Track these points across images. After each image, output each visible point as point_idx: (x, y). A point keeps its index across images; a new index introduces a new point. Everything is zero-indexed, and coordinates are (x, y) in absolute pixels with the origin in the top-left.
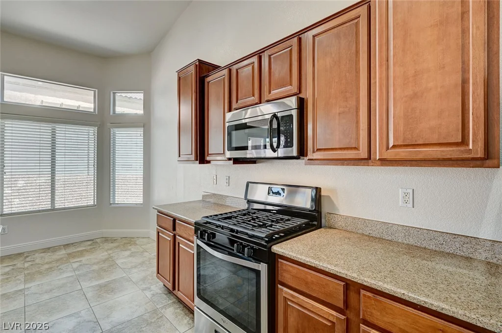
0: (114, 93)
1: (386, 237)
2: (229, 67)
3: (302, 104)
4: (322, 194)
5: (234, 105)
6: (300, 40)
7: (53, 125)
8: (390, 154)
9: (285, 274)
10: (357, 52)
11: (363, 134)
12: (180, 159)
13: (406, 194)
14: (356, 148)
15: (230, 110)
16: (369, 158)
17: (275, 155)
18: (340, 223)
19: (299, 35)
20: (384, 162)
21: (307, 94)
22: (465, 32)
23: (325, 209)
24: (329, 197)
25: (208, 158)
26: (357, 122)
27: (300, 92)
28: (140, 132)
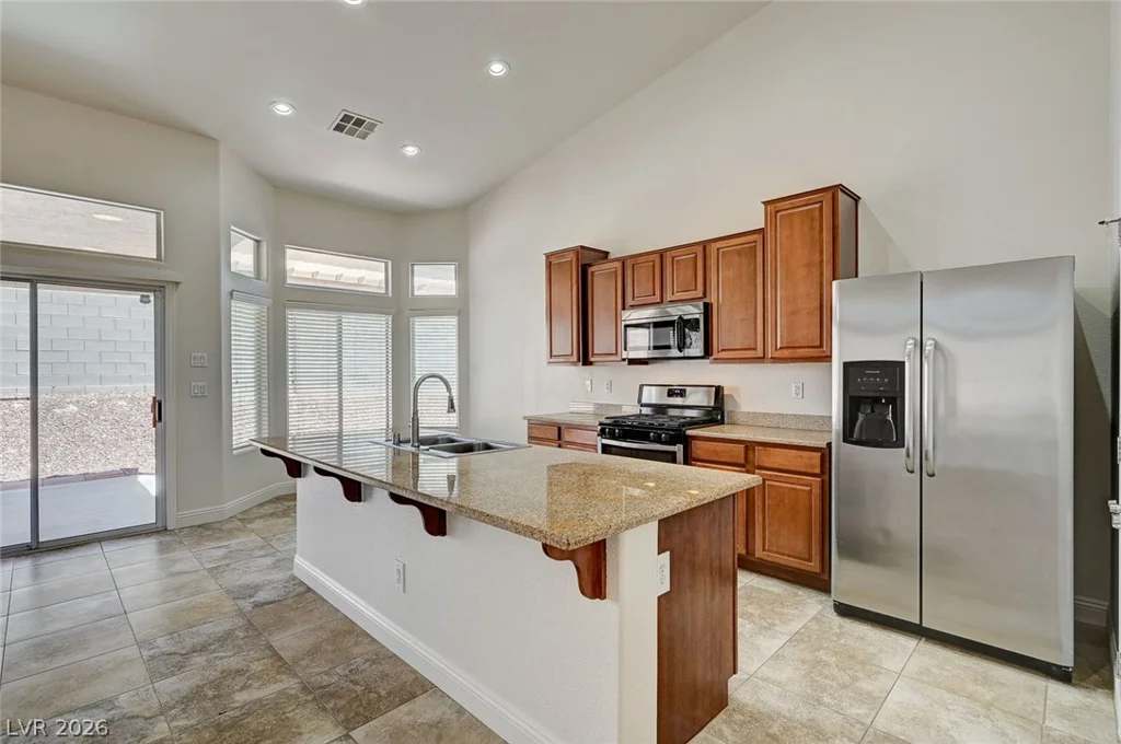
0: (413, 265)
1: (782, 426)
2: (623, 261)
3: (707, 308)
4: (725, 393)
5: (629, 301)
6: (705, 248)
7: (339, 314)
8: (778, 354)
9: (698, 451)
10: (755, 270)
11: (760, 337)
12: (552, 360)
13: (797, 388)
14: (755, 349)
15: (624, 309)
16: (764, 357)
17: (681, 355)
18: (742, 419)
19: (705, 245)
20: (775, 360)
21: (712, 299)
22: (822, 273)
23: (728, 407)
24: (731, 396)
25: (592, 359)
26: (756, 328)
27: (705, 296)
28: (452, 322)
